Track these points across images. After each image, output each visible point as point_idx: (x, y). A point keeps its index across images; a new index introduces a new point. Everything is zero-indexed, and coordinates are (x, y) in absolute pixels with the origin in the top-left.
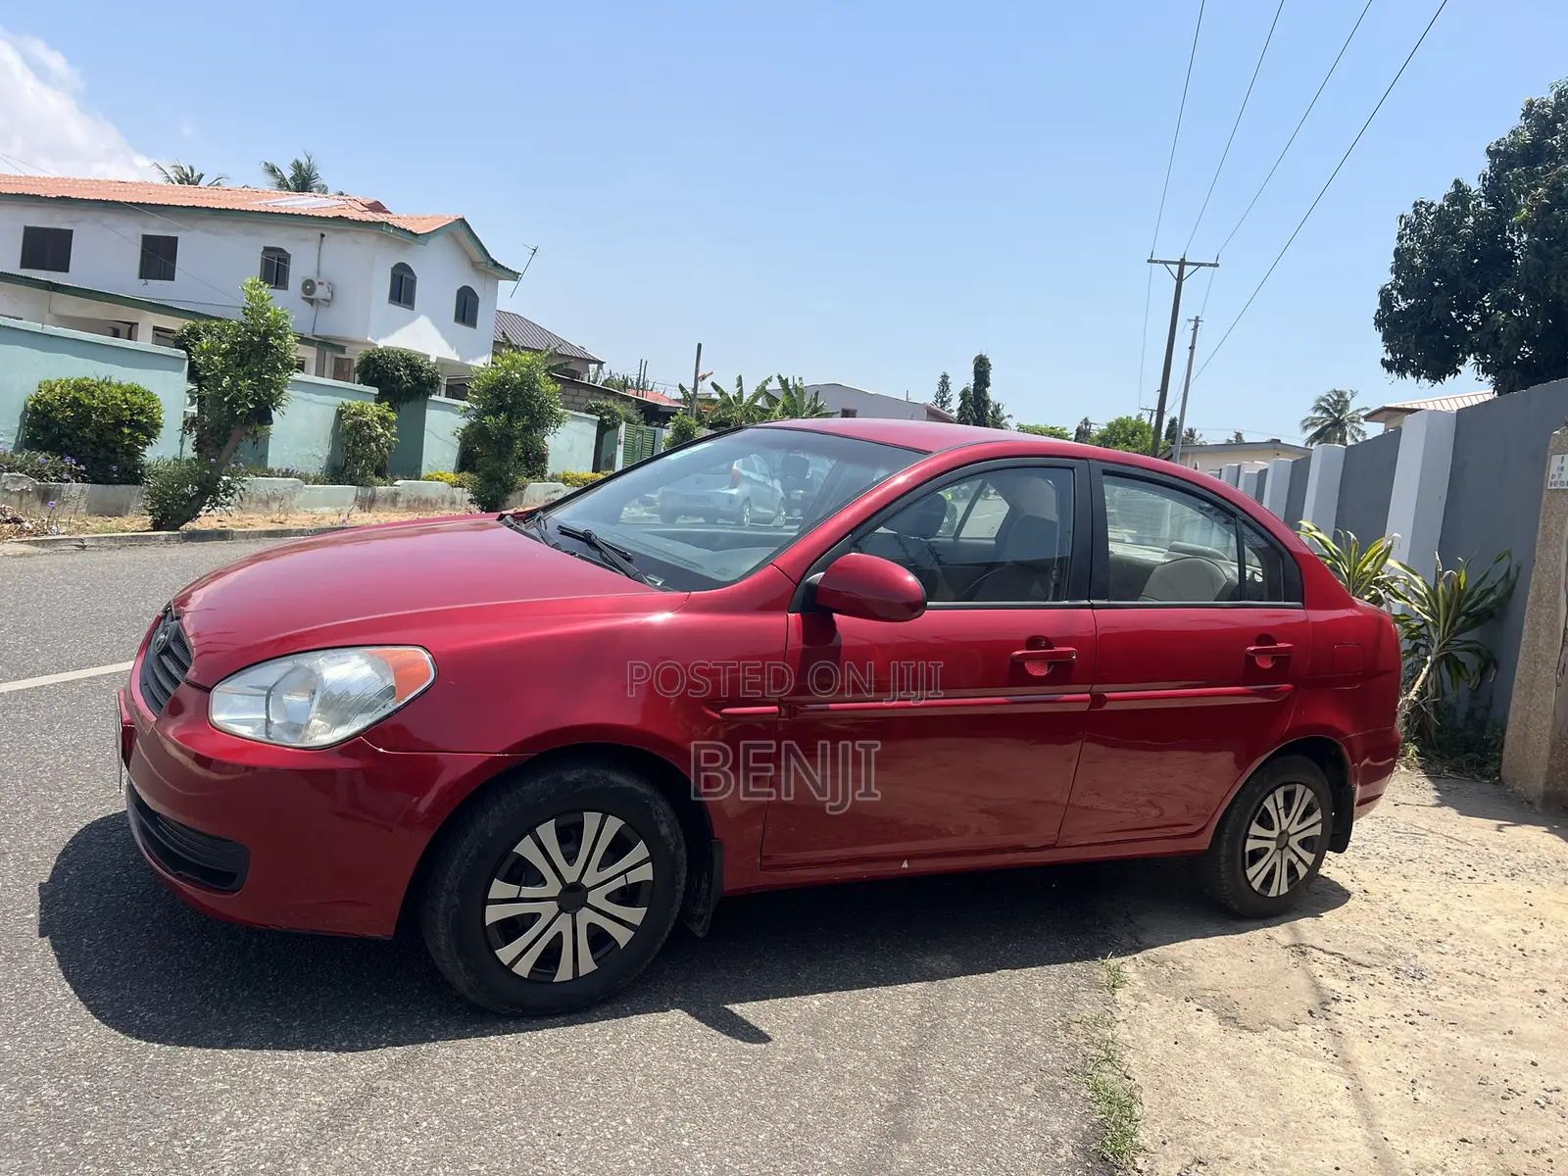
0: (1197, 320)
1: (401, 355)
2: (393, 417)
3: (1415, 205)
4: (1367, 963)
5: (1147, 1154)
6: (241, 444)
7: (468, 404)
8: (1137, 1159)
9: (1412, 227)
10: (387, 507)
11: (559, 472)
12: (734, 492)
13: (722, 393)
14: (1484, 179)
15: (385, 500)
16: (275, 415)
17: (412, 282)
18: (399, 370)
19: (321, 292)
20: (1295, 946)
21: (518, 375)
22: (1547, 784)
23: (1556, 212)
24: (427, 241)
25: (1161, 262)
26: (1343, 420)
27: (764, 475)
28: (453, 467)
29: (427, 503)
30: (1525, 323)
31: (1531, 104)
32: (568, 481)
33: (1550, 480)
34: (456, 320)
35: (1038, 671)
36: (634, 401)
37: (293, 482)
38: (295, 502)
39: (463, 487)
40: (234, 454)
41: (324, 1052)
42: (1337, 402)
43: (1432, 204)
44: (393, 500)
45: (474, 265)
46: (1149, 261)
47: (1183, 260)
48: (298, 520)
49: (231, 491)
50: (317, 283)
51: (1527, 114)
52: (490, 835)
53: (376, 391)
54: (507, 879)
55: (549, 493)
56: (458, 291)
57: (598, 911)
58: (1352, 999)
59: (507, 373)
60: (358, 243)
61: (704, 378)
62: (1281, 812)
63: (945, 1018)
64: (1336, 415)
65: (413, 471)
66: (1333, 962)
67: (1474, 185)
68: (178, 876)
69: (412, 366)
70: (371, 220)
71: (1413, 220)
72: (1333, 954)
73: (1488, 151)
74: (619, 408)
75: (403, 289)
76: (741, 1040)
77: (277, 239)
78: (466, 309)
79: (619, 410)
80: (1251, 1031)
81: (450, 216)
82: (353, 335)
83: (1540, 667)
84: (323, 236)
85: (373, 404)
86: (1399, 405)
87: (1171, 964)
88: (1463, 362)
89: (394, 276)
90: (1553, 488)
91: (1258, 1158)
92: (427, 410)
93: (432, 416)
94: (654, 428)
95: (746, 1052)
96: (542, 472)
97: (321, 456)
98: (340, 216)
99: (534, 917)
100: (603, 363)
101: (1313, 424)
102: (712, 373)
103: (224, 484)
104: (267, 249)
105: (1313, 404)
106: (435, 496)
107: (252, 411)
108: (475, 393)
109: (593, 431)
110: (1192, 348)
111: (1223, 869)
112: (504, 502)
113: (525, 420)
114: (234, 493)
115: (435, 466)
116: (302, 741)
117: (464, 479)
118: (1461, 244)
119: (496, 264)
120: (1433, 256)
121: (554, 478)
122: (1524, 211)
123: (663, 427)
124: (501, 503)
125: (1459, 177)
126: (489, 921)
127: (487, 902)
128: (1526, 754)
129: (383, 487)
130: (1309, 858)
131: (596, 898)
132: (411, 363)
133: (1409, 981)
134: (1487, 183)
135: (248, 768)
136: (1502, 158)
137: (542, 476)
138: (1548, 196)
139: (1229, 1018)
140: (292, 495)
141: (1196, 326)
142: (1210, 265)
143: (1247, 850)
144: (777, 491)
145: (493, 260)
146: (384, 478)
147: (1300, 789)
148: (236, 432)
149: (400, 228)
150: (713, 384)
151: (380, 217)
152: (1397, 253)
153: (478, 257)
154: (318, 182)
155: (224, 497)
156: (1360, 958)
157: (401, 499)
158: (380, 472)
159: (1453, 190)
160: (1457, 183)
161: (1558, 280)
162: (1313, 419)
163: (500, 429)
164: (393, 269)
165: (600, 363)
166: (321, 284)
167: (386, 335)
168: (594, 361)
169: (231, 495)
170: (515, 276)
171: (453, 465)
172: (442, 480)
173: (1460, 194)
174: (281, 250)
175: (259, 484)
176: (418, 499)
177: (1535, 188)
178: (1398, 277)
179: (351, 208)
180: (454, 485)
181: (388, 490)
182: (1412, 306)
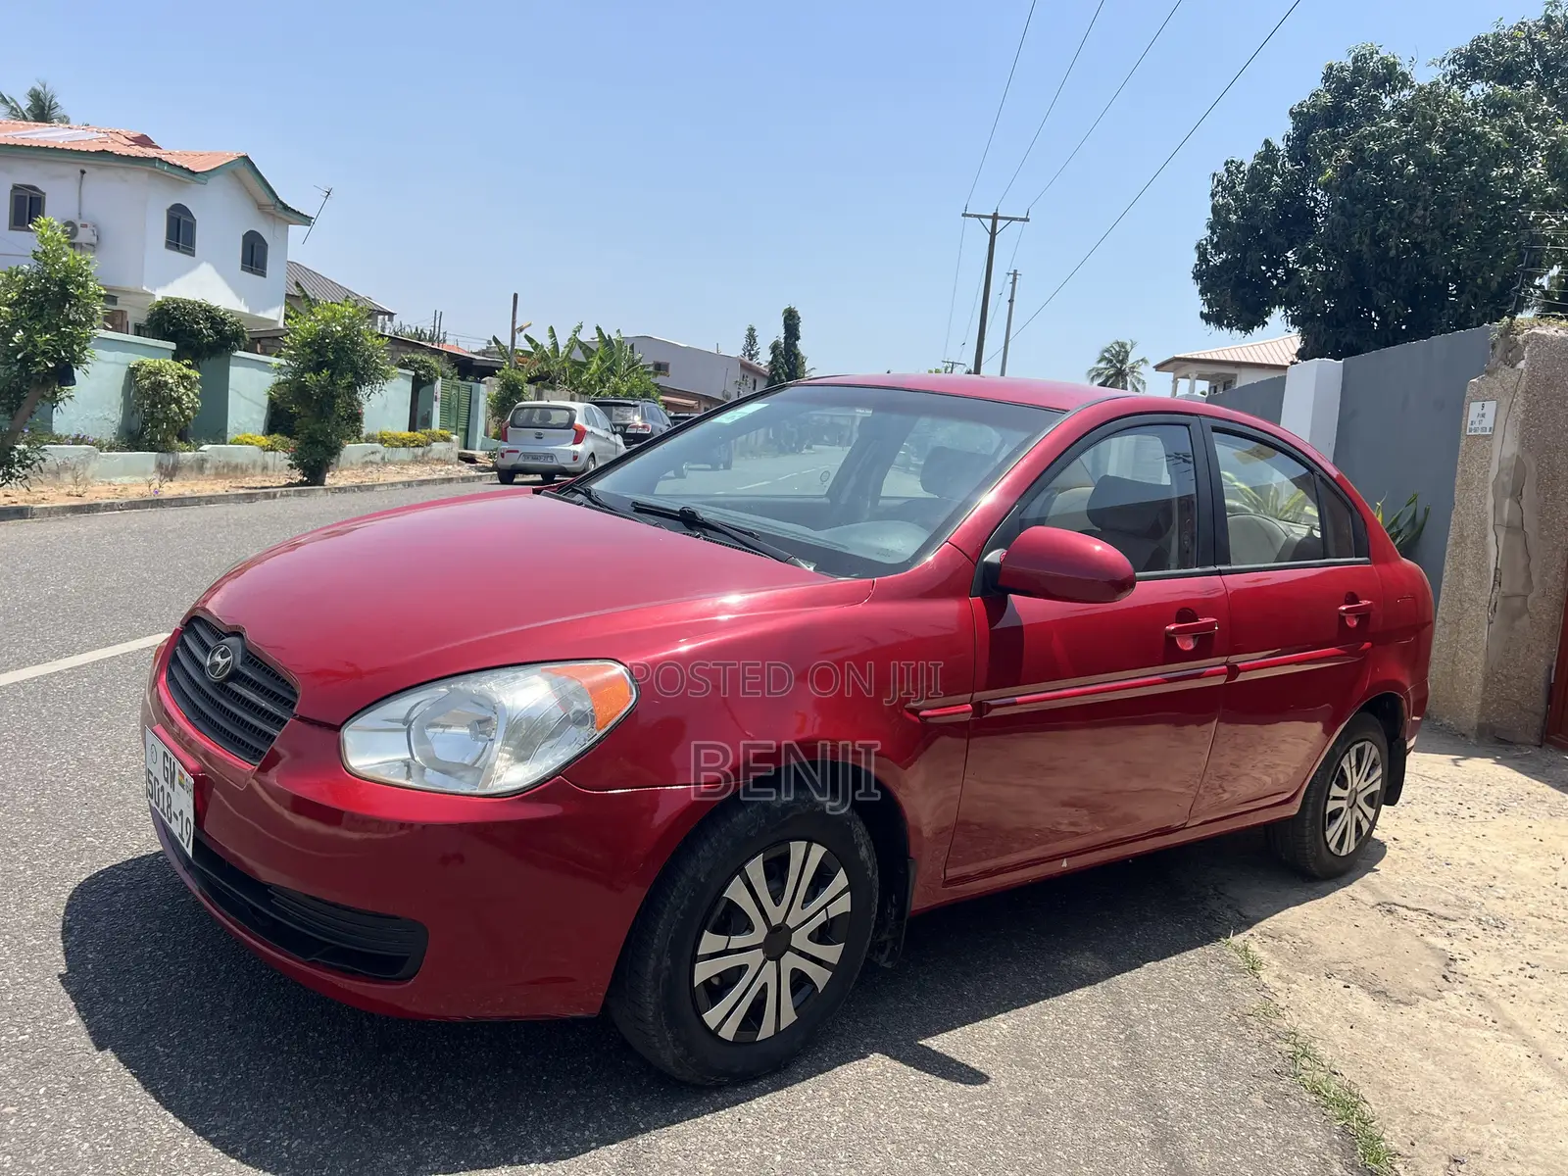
0: (1015, 274)
1: (200, 306)
2: (194, 374)
3: (1226, 164)
4: (1451, 917)
5: (1402, 1159)
6: (37, 408)
7: (283, 362)
8: (1396, 1166)
9: (1224, 186)
10: (194, 474)
11: (376, 432)
12: (579, 448)
13: (536, 346)
14: (1288, 140)
15: (191, 467)
16: (77, 373)
17: (191, 226)
18: (198, 323)
19: (84, 236)
20: (1379, 904)
21: (339, 328)
22: (1479, 716)
23: (1359, 172)
24: (206, 180)
25: (975, 216)
26: (1124, 370)
27: (607, 430)
28: (261, 430)
29: (233, 470)
30: (1330, 276)
31: (1331, 67)
32: (386, 441)
33: (1469, 426)
34: (243, 269)
35: (1188, 645)
36: (445, 354)
37: (86, 450)
38: (89, 474)
39: (275, 450)
40: (29, 420)
41: (532, 1165)
42: (1118, 353)
43: (1242, 163)
44: (200, 466)
45: (260, 207)
46: (963, 215)
47: (996, 214)
48: (97, 493)
49: (29, 462)
50: (79, 226)
51: (1327, 78)
52: (702, 880)
53: (173, 346)
54: (715, 931)
55: (365, 455)
56: (244, 237)
57: (802, 954)
58: (1466, 958)
59: (327, 324)
60: (126, 181)
61: (521, 330)
62: (1354, 770)
63: (1132, 1027)
64: (1119, 365)
65: (219, 435)
66: (1420, 918)
67: (1280, 145)
68: (312, 964)
69: (213, 318)
70: (141, 155)
71: (1224, 179)
72: (1417, 910)
73: (1291, 112)
74: (432, 361)
75: (181, 232)
76: (961, 1082)
77: (28, 175)
78: (254, 255)
79: (435, 365)
80: (1406, 1004)
81: (231, 153)
82: (128, 284)
83: (1466, 605)
84: (83, 172)
85: (170, 361)
86: (1188, 355)
87: (1287, 937)
88: (1268, 314)
89: (170, 219)
90: (1473, 433)
91: (1505, 1147)
92: (231, 367)
93: (236, 374)
94: (470, 384)
95: (975, 1097)
96: (358, 433)
97: (113, 419)
98: (104, 150)
99: (741, 969)
100: (393, 314)
101: (1099, 375)
102: (530, 325)
103: (19, 454)
104: (15, 188)
105: (1098, 356)
106: (246, 461)
107: (50, 371)
108: (290, 348)
109: (408, 386)
110: (1011, 301)
111: (1307, 833)
112: (328, 466)
113: (349, 378)
114: (32, 464)
115: (242, 428)
116: (484, 786)
117: (275, 442)
118: (1272, 201)
119: (286, 208)
120: (1247, 213)
121: (370, 439)
122: (1330, 171)
123: (480, 382)
124: (325, 467)
125: (1268, 137)
126: (698, 980)
127: (695, 959)
128: (1455, 689)
129: (188, 453)
130: (1370, 812)
131: (799, 940)
132: (213, 317)
133: (1496, 932)
134: (1290, 144)
135: (402, 826)
136: (1306, 121)
137: (358, 437)
138: (1350, 157)
139: (1380, 994)
140: (85, 463)
141: (1015, 280)
142: (1022, 220)
143: (1327, 812)
144: (620, 446)
145: (281, 203)
146: (187, 442)
147: (1368, 745)
148: (30, 395)
149: (175, 165)
150: (526, 336)
151: (151, 153)
152: (1215, 209)
153: (266, 199)
154: (58, 112)
155: (20, 469)
156: (1443, 911)
157: (208, 465)
158: (182, 437)
159: (1264, 149)
160: (1267, 143)
161: (1360, 237)
162: (1098, 369)
163: (323, 387)
164: (168, 211)
165: (391, 315)
166: (85, 226)
167: (164, 284)
168: (385, 313)
169: (29, 466)
170: (306, 220)
171: (261, 426)
172: (252, 444)
173: (1268, 154)
174: (34, 188)
175: (55, 453)
176: (227, 465)
177: (1338, 148)
178: (1213, 232)
179: (114, 141)
180: (265, 449)
181: (194, 456)
182: (1225, 261)
